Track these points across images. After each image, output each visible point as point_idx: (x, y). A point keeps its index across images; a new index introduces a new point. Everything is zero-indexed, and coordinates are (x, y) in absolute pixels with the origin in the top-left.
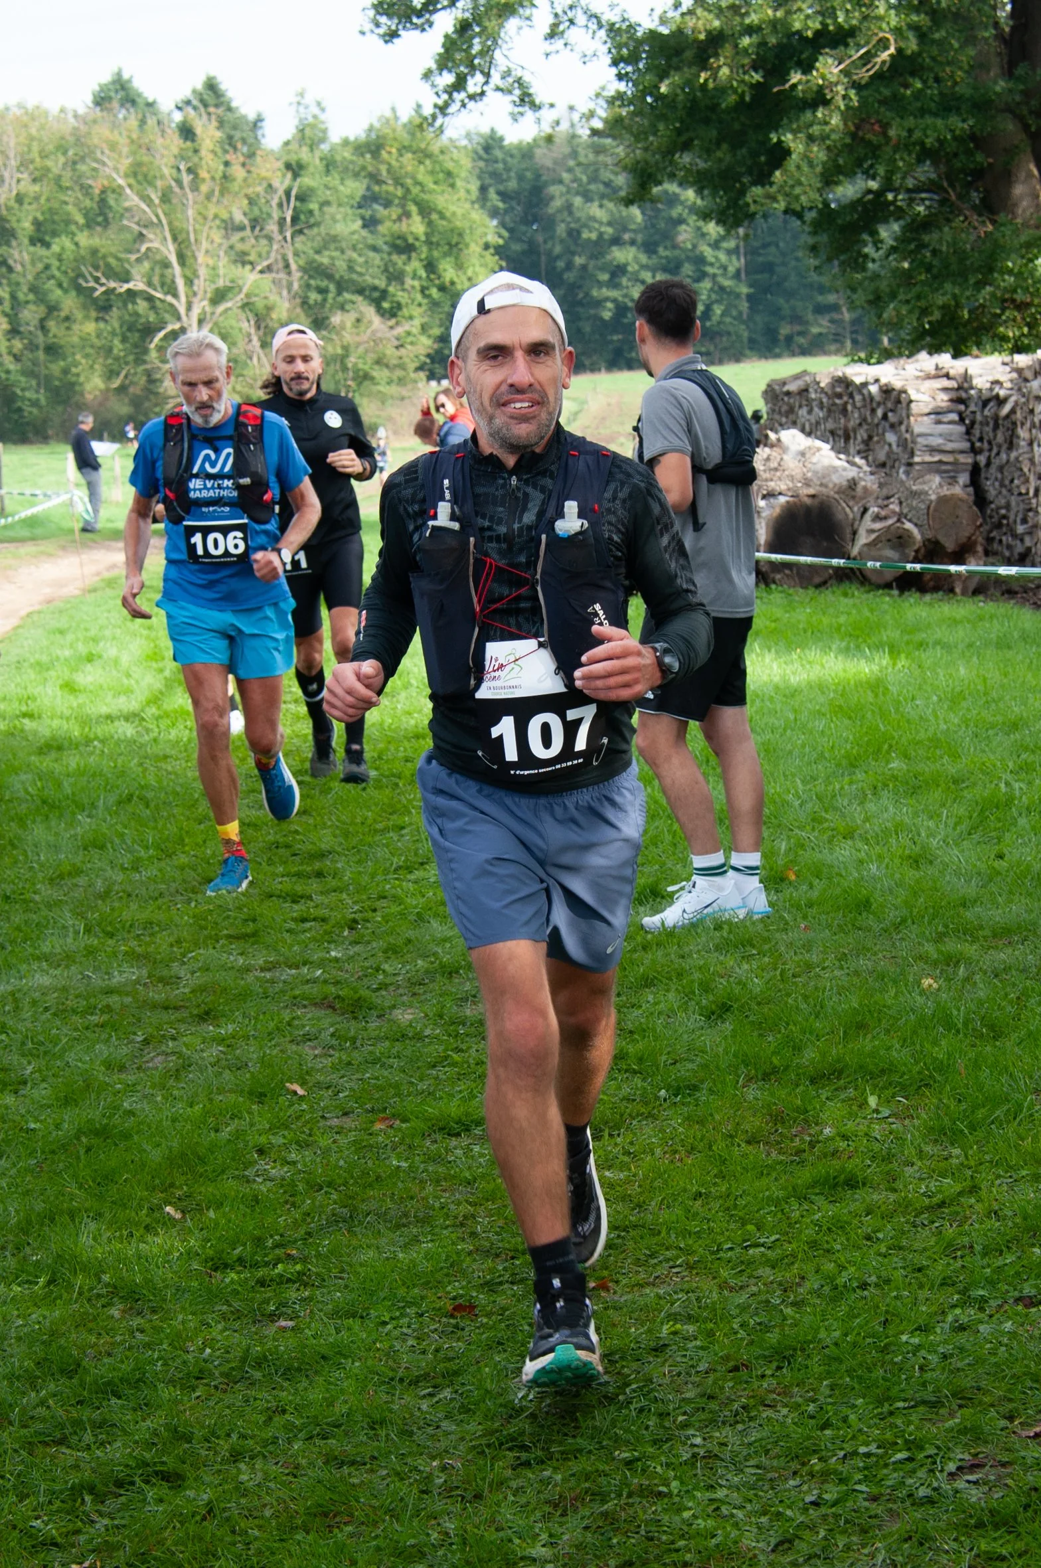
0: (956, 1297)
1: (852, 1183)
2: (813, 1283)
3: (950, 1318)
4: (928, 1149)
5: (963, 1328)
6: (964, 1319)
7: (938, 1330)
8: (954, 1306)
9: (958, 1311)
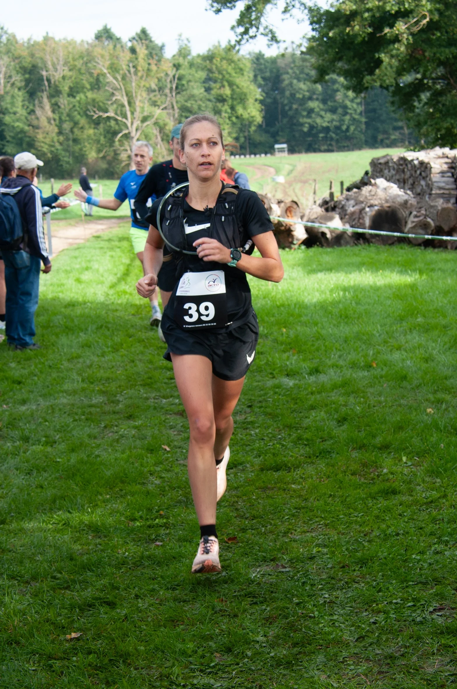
0: (436, 540)
1: (394, 492)
2: (376, 533)
3: (433, 549)
4: (427, 479)
5: (437, 553)
6: (439, 549)
7: (428, 553)
8: (435, 544)
9: (436, 546)
